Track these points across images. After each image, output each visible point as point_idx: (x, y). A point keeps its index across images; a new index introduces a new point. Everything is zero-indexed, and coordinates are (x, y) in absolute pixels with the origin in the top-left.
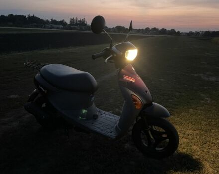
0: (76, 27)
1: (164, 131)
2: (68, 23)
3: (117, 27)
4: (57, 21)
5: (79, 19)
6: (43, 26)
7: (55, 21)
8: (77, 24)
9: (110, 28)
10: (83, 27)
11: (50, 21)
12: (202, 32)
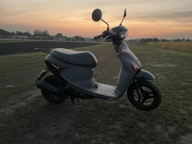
0: (40, 37)
1: (151, 91)
2: (32, 34)
3: (75, 37)
4: (22, 32)
5: (42, 31)
6: (9, 37)
7: (20, 32)
8: (40, 35)
9: (69, 38)
10: (46, 38)
11: (16, 32)
12: (139, 39)
